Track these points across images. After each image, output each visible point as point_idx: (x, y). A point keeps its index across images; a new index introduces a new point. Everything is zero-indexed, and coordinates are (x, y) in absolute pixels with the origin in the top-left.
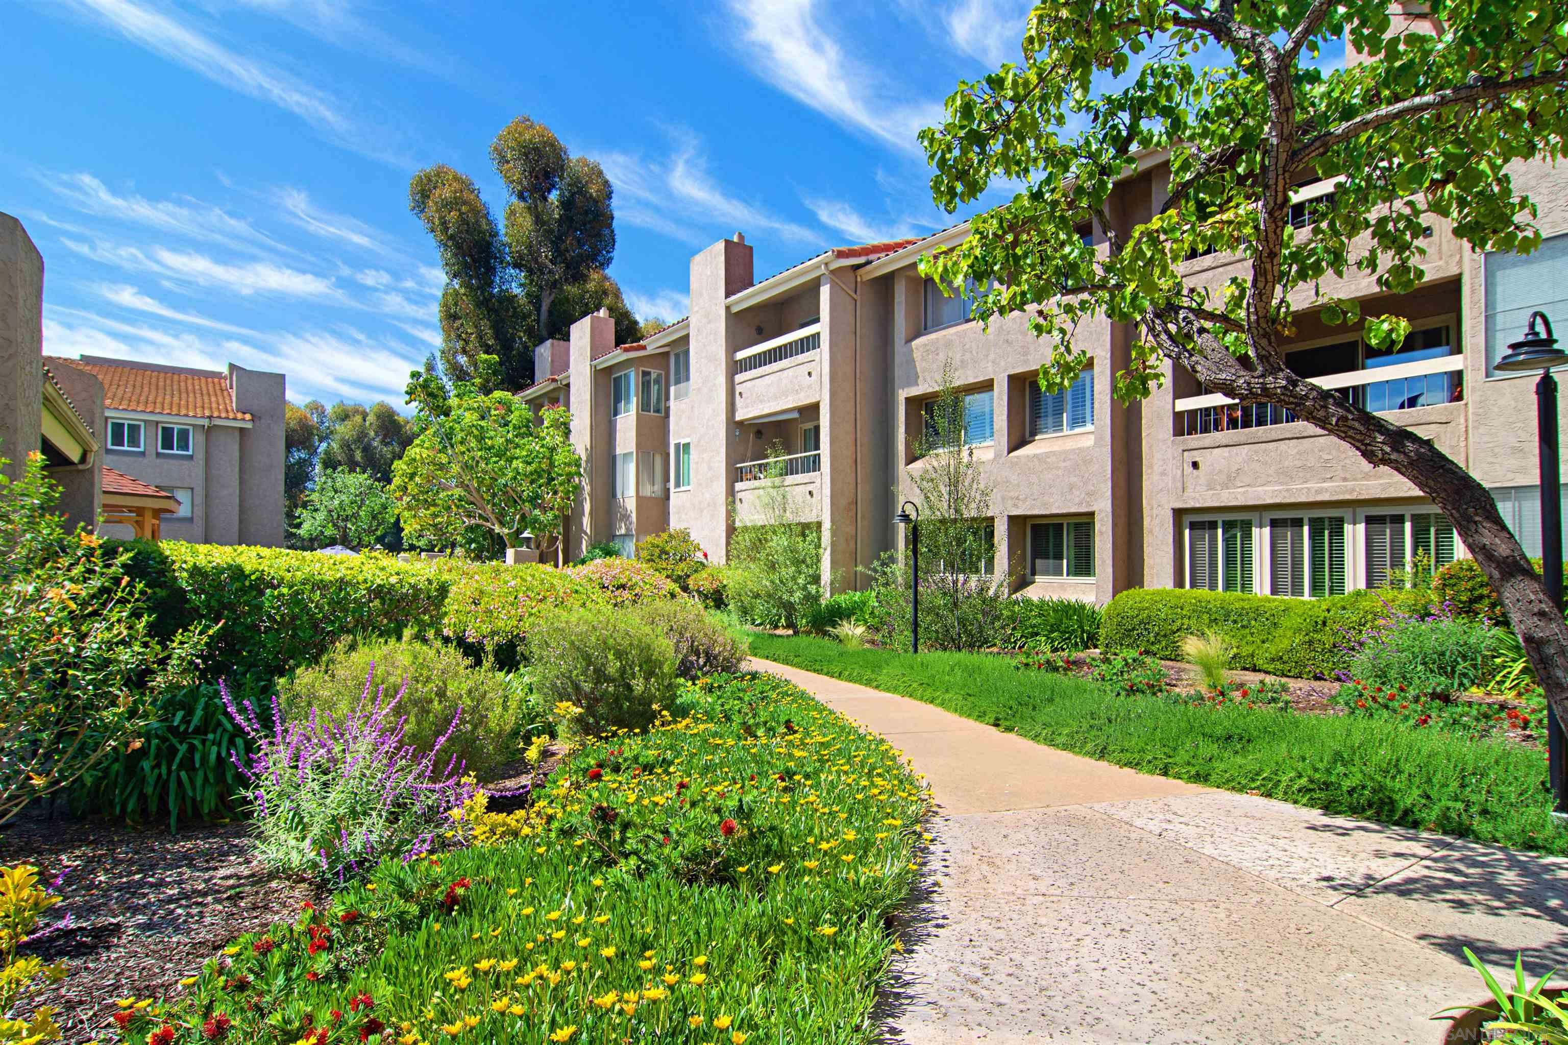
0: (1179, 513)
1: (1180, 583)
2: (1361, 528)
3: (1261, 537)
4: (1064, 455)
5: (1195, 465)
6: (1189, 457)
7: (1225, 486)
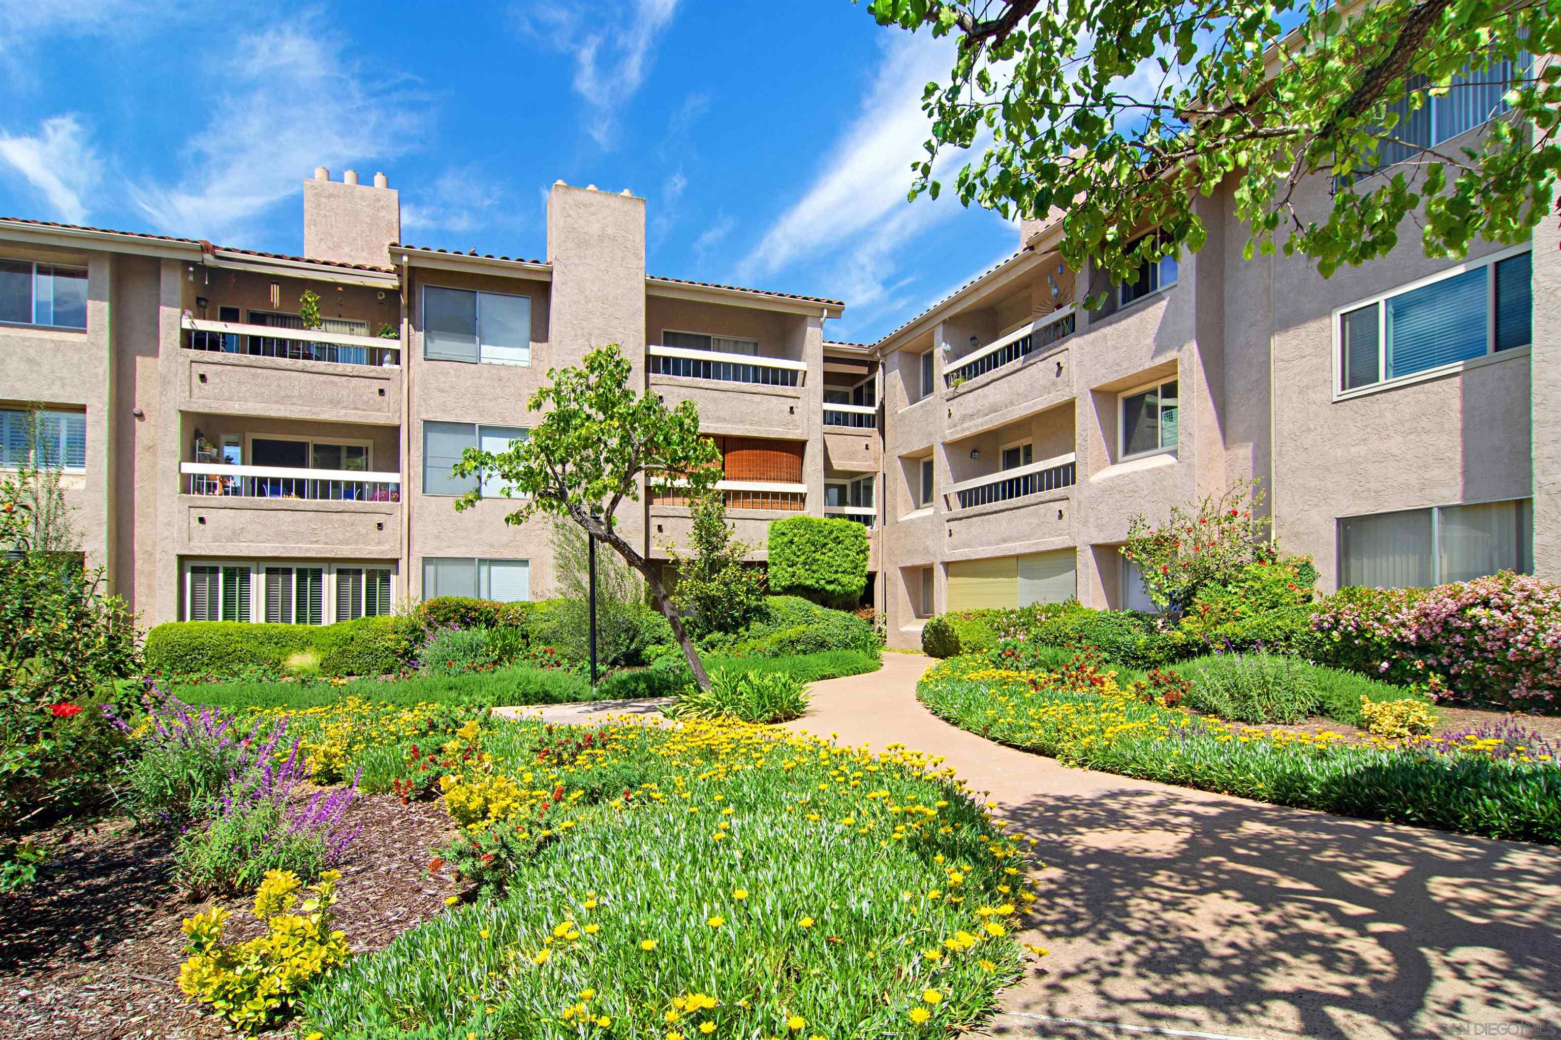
0: (182, 559)
1: (181, 617)
2: (334, 577)
3: (258, 579)
5: (202, 520)
6: (197, 513)
7: (229, 540)
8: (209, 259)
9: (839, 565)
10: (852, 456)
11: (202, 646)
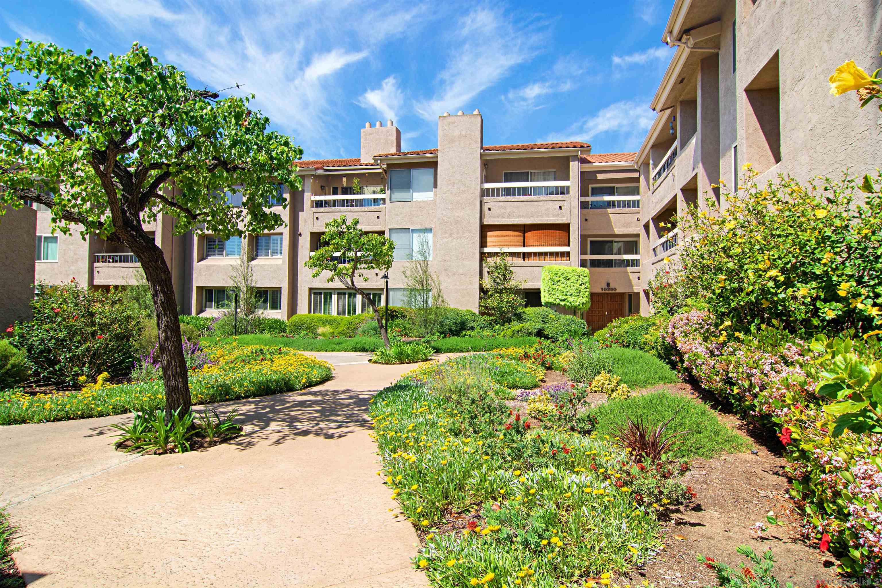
0: (310, 289)
1: (310, 312)
3: (335, 297)
4: (271, 266)
8: (320, 172)
9: (568, 292)
10: (628, 225)
11: (304, 324)
